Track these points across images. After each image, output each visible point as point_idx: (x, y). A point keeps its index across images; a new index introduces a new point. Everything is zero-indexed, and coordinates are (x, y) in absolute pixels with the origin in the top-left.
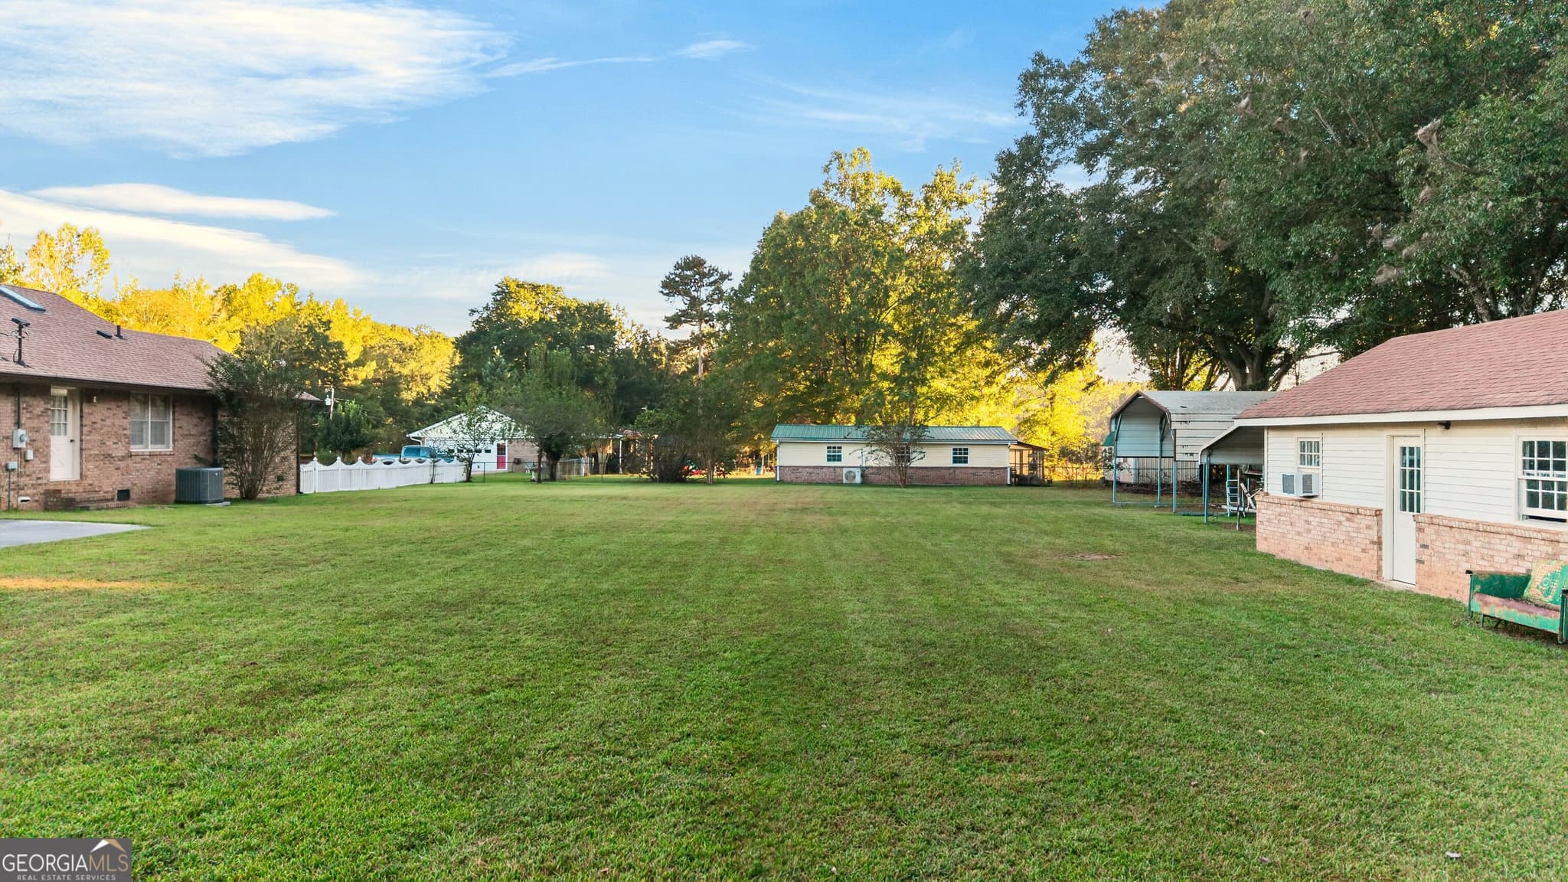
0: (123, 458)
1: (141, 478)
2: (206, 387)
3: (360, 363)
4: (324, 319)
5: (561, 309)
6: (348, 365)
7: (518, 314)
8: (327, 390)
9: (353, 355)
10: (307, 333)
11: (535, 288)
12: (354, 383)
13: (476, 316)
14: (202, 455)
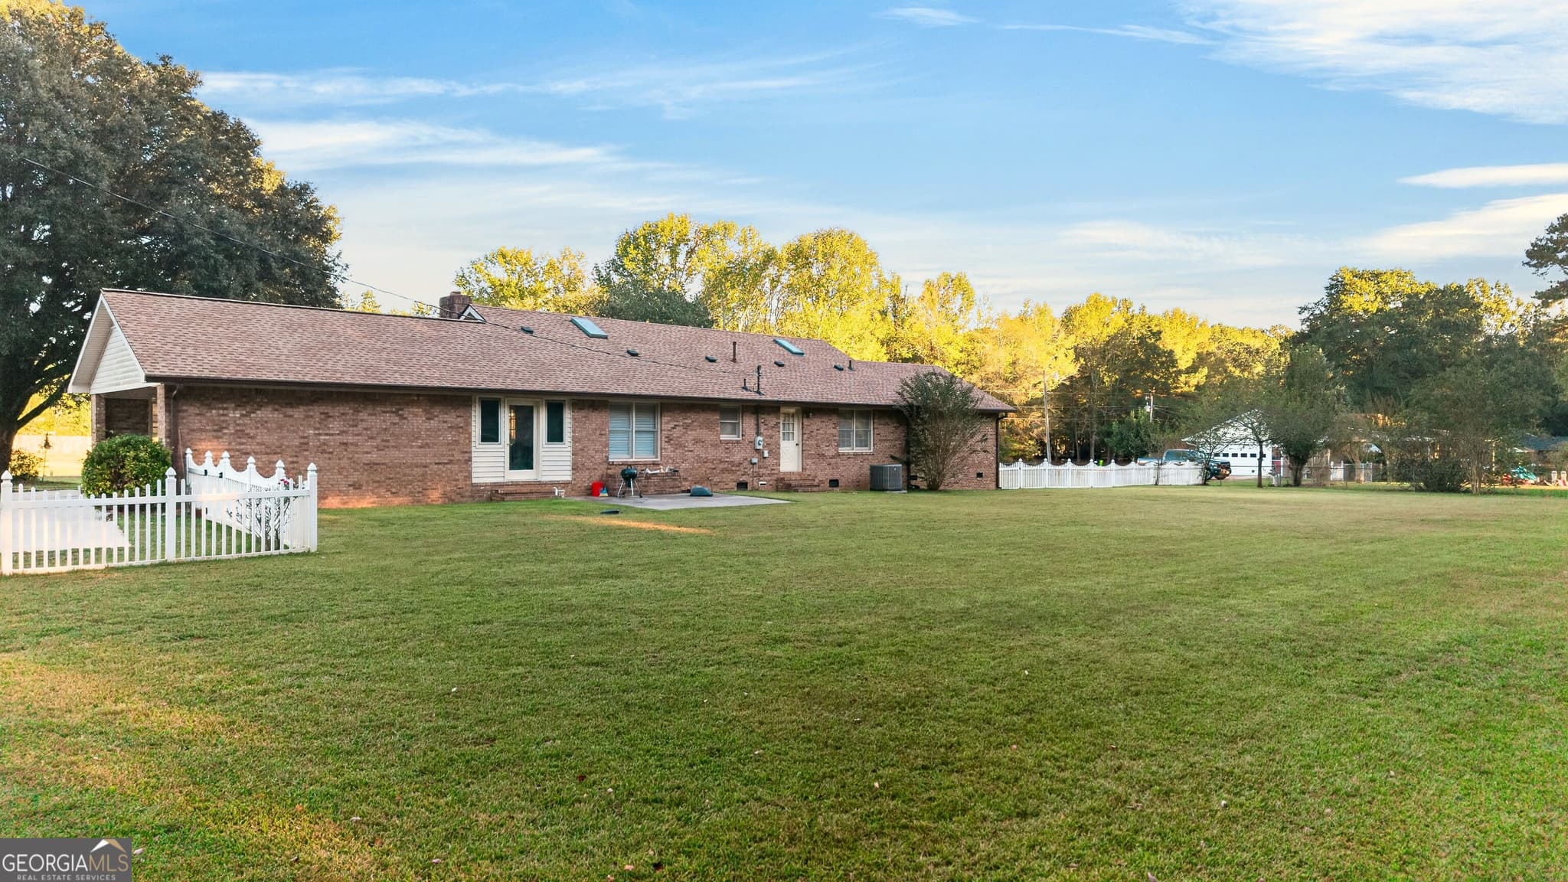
0: (833, 457)
1: (849, 472)
2: (891, 403)
3: (1193, 369)
4: (1155, 330)
5: (1409, 296)
6: (1180, 372)
7: (1350, 307)
8: (1146, 398)
9: (1184, 363)
10: (1139, 344)
11: (1376, 276)
12: (1186, 389)
13: (1306, 315)
14: (897, 455)
